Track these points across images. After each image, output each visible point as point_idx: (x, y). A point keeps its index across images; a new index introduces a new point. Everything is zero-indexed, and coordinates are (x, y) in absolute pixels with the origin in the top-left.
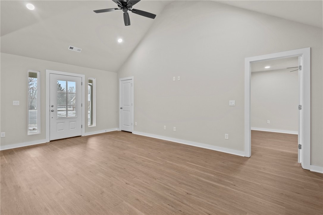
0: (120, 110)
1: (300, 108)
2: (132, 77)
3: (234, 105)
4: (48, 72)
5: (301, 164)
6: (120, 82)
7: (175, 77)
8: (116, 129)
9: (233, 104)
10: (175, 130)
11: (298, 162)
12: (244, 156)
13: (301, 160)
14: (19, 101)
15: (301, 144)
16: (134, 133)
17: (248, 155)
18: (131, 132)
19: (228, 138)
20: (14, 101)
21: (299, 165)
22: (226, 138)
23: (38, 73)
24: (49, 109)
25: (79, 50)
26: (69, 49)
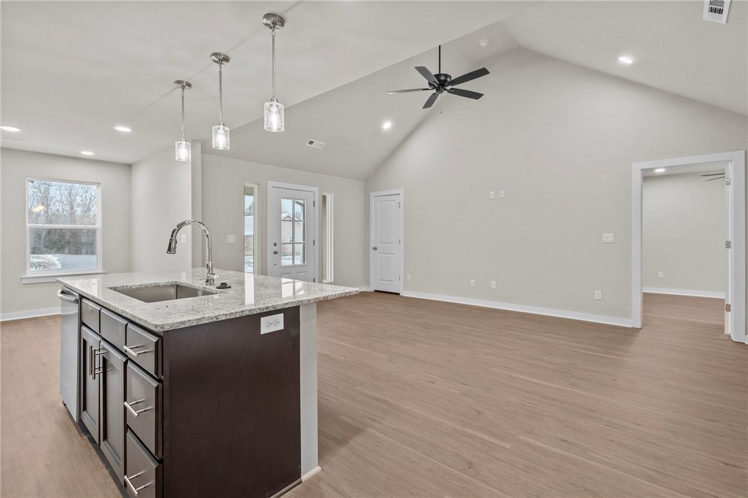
0: (372, 252)
1: (728, 245)
2: (401, 191)
3: (613, 242)
4: (271, 184)
5: (729, 336)
6: (373, 200)
7: (493, 192)
8: (364, 289)
9: (610, 239)
10: (494, 287)
11: (726, 333)
12: (631, 327)
13: (729, 330)
14: (234, 236)
15: (730, 303)
16: (404, 294)
17: (639, 326)
18: (399, 294)
19: (600, 298)
20: (228, 236)
21: (727, 338)
22: (596, 298)
23: (256, 187)
24: (271, 249)
25: (321, 145)
26: (307, 144)
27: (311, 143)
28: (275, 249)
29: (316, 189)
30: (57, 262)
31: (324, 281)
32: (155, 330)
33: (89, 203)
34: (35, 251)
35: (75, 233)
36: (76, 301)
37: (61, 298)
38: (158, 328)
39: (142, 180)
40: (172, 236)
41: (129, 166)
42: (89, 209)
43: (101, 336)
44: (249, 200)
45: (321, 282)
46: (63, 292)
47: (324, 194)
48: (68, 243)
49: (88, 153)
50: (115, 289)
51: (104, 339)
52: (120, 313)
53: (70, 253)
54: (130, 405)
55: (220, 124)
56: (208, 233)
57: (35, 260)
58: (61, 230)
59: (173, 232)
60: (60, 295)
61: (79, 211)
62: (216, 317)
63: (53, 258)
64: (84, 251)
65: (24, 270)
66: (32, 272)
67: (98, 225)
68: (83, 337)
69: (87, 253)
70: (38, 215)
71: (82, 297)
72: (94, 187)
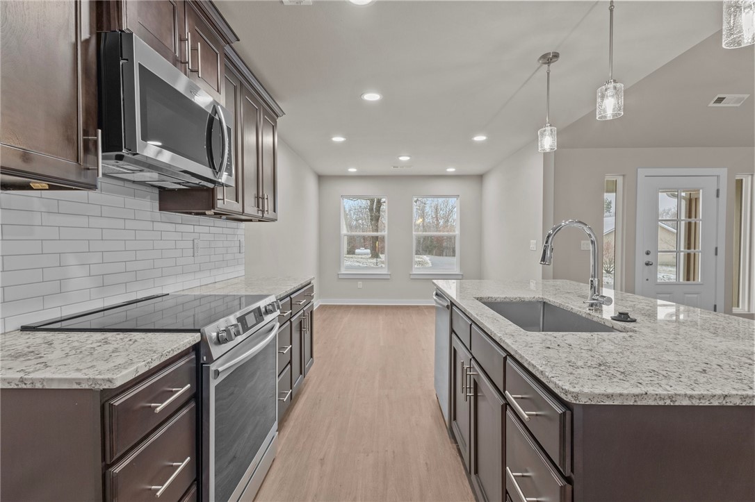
4: (643, 172)
20: (582, 242)
23: (620, 180)
24: (641, 259)
25: (739, 100)
26: (711, 104)
27: (720, 100)
28: (648, 258)
29: (723, 172)
30: (429, 262)
31: (735, 310)
32: (563, 396)
33: (448, 215)
34: (418, 253)
35: (439, 240)
36: (448, 307)
37: (435, 300)
38: (569, 396)
39: (492, 187)
40: (547, 242)
41: (480, 178)
42: (448, 221)
43: (471, 354)
44: (610, 197)
45: (728, 311)
46: (437, 294)
47: (738, 177)
48: (435, 247)
49: (451, 170)
50: (480, 299)
51: (474, 358)
52: (497, 340)
53: (436, 255)
54: (514, 476)
55: (608, 83)
56: (593, 238)
57: (417, 259)
58: (431, 237)
59: (548, 237)
60: (435, 298)
61: (441, 222)
62: (671, 397)
63: (426, 258)
64: (444, 254)
65: (411, 267)
66: (416, 270)
67: (457, 232)
68: (453, 345)
69: (446, 256)
70: (419, 225)
71: (452, 304)
72: (454, 199)
